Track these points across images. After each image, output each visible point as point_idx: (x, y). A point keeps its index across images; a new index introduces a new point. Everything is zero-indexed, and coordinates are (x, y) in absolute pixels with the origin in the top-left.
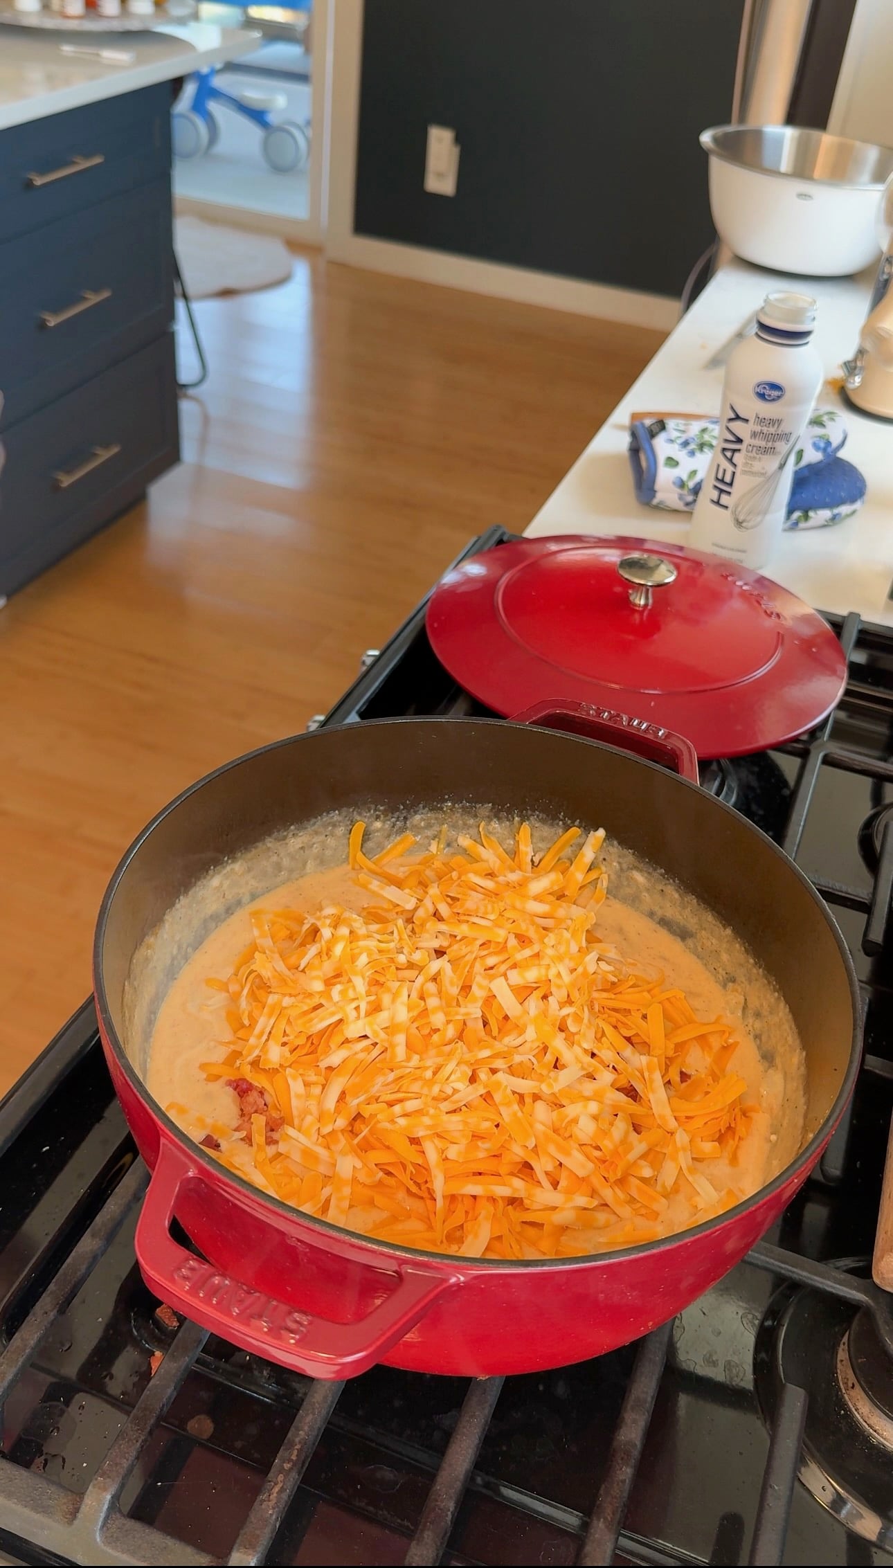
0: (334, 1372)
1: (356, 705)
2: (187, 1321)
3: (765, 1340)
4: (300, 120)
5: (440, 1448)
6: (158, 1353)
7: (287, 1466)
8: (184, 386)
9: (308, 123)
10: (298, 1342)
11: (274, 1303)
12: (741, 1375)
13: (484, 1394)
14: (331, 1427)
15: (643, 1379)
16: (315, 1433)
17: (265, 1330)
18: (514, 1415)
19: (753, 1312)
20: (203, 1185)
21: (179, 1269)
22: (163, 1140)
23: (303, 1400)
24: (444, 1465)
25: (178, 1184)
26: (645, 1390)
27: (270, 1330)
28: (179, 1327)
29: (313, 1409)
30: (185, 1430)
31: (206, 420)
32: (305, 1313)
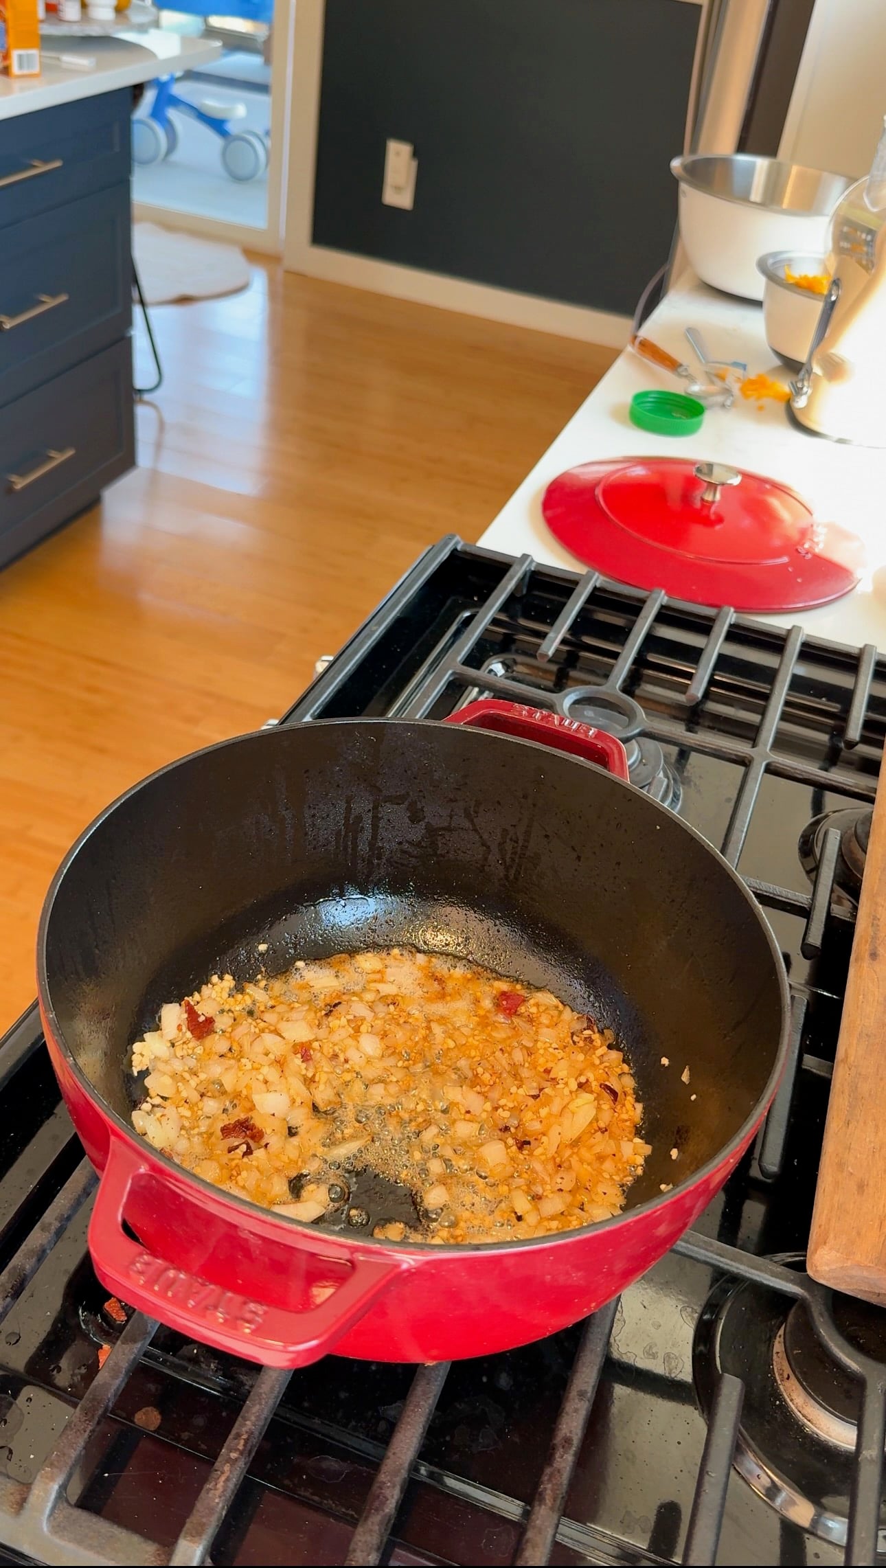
0: (289, 1360)
1: (310, 709)
2: (136, 1313)
3: (704, 1334)
4: (260, 131)
5: (385, 1438)
6: (106, 1347)
7: (234, 1455)
8: (140, 391)
9: (267, 133)
10: (254, 1332)
11: (229, 1294)
12: (680, 1366)
13: (428, 1384)
14: (278, 1418)
15: (584, 1369)
16: (261, 1423)
17: (221, 1320)
18: (458, 1406)
19: (692, 1305)
20: (154, 1182)
21: (133, 1263)
22: (113, 1138)
23: (249, 1392)
24: (390, 1454)
25: (130, 1182)
26: (586, 1380)
27: (226, 1320)
28: (127, 1321)
29: (260, 1399)
30: (134, 1423)
31: (162, 426)
32: (260, 1303)
